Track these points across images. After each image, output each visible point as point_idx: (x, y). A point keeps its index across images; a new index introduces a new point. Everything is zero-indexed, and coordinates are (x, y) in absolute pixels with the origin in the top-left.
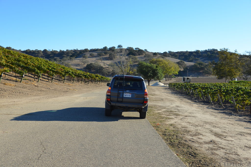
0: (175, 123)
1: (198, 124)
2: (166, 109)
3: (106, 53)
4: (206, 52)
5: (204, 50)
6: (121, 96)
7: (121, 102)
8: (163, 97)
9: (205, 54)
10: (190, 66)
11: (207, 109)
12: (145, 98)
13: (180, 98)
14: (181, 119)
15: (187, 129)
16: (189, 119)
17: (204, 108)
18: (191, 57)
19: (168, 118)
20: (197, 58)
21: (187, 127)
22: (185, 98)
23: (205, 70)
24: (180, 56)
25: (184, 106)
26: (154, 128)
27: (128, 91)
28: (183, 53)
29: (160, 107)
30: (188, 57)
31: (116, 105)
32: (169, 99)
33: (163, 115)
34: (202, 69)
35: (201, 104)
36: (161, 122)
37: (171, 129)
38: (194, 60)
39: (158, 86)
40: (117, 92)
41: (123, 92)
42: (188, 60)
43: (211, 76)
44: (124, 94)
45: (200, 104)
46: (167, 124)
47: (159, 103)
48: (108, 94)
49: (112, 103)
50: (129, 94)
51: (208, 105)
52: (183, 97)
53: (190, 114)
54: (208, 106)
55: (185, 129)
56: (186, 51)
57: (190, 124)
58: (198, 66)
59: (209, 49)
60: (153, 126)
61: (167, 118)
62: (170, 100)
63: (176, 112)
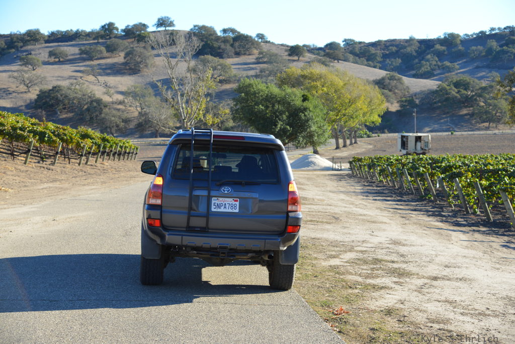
0: (402, 306)
1: (484, 309)
2: (357, 251)
3: (111, 49)
4: (482, 38)
5: (474, 34)
6: (202, 209)
7: (204, 231)
8: (337, 210)
9: (479, 47)
10: (422, 92)
11: (505, 249)
12: (291, 214)
13: (399, 211)
14: (420, 290)
15: (450, 328)
16: (447, 290)
17: (491, 246)
18: (428, 60)
19: (369, 285)
20: (447, 63)
21: (447, 321)
22: (415, 210)
23: (478, 105)
24: (385, 56)
25: (419, 241)
26: (328, 325)
27: (226, 190)
28: (397, 46)
29: (334, 244)
30: (417, 61)
31: (185, 243)
32: (361, 215)
33: (351, 274)
34: (467, 101)
35: (478, 231)
36: (348, 300)
37: (390, 329)
38: (438, 72)
39: (310, 168)
40: (187, 195)
41: (209, 193)
42: (414, 72)
43: (501, 126)
44: (214, 201)
45: (474, 231)
46: (373, 308)
47: (328, 230)
48: (153, 201)
49: (167, 236)
50: (230, 201)
51: (504, 235)
52: (407, 207)
53: (448, 270)
54: (506, 238)
55: (442, 326)
56: (408, 38)
57: (455, 307)
58: (454, 92)
59: (493, 29)
60: (325, 316)
61: (366, 287)
62: (363, 220)
63: (393, 262)
